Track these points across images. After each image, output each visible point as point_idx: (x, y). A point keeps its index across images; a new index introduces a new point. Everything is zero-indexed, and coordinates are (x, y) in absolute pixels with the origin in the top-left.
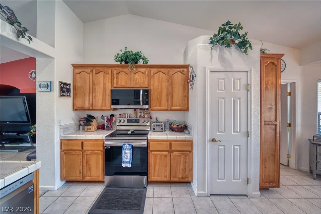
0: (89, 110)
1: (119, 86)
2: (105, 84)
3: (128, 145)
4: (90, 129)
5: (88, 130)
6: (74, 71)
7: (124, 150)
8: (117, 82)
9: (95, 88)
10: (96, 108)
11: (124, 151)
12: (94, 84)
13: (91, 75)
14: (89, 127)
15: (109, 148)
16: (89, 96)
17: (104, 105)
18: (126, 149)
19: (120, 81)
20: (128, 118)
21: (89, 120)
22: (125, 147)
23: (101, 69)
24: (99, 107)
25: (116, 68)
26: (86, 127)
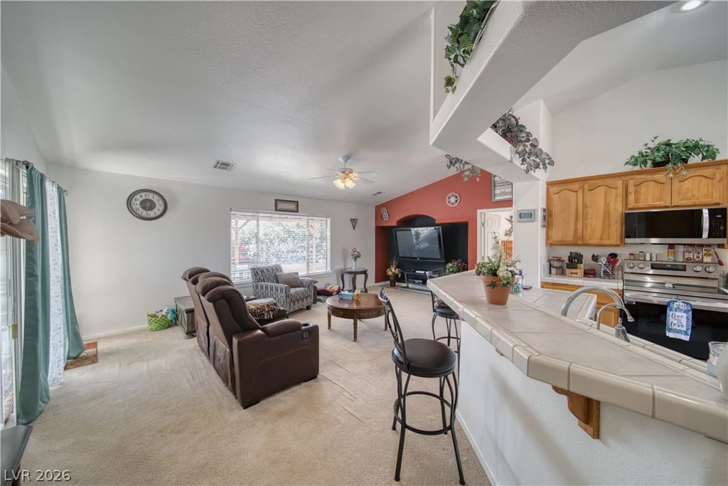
0: (576, 245)
1: (641, 205)
2: (608, 204)
3: (681, 304)
4: (577, 274)
5: (573, 275)
6: (548, 191)
7: (671, 310)
8: (637, 200)
9: (587, 213)
10: (590, 242)
11: (671, 313)
12: (585, 206)
13: (580, 194)
14: (574, 271)
15: (634, 303)
16: (576, 225)
17: (605, 237)
18: (677, 309)
19: (642, 197)
20: (651, 260)
21: (574, 260)
22: (675, 307)
23: (600, 182)
24: (594, 242)
25: (632, 177)
26: (568, 271)
